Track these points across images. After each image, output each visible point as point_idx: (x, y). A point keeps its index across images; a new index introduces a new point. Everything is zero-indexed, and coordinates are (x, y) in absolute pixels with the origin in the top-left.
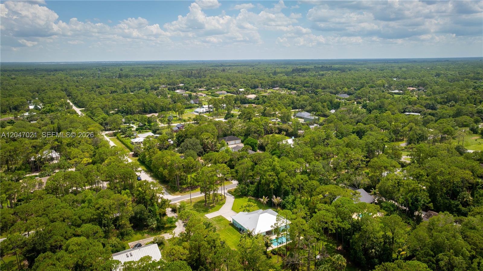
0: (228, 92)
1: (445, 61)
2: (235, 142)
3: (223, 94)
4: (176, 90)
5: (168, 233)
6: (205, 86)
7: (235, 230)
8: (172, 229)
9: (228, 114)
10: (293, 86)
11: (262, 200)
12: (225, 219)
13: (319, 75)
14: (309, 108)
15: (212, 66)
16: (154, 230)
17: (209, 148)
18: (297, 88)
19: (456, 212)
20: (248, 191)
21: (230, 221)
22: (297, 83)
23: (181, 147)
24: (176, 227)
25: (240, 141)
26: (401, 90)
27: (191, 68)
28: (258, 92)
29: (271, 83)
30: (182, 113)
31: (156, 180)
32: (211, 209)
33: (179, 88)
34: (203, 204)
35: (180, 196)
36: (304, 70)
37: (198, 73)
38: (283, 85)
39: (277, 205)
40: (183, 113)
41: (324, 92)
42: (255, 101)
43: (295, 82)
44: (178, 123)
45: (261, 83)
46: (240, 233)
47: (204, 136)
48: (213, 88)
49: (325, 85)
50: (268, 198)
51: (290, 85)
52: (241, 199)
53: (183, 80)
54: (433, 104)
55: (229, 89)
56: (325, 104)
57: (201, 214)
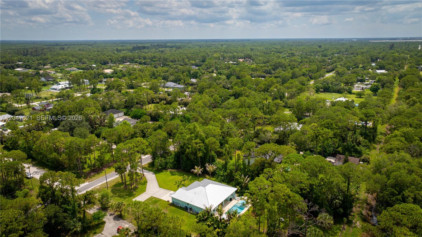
0: (79, 69)
1: (247, 41)
2: (118, 115)
3: (74, 70)
4: (16, 68)
5: (98, 233)
6: (49, 64)
7: (180, 210)
8: (101, 227)
9: (95, 88)
10: (143, 61)
11: (196, 171)
12: (159, 200)
13: (159, 51)
14: (172, 78)
15: (46, 46)
16: (78, 235)
17: (98, 124)
18: (147, 63)
19: (353, 152)
20: (166, 163)
21: (168, 201)
22: (145, 58)
23: (64, 126)
24: (104, 223)
25: (122, 114)
26: (234, 61)
27: (23, 47)
28: (110, 67)
29: (120, 59)
30: (39, 90)
31: (44, 169)
32: (135, 191)
33: (18, 66)
34: (122, 187)
35: (86, 183)
36: (144, 48)
37: (36, 51)
38: (133, 61)
39: (212, 173)
40: (41, 91)
41: (175, 65)
42: (113, 75)
43: (143, 57)
44: (39, 101)
45: (110, 59)
46: (188, 212)
47: (88, 111)
48: (60, 66)
49: (173, 59)
50: (201, 168)
51: (140, 60)
52: (162, 173)
53: (21, 58)
54: (269, 70)
55: (79, 66)
56: (185, 74)
57: (127, 199)
